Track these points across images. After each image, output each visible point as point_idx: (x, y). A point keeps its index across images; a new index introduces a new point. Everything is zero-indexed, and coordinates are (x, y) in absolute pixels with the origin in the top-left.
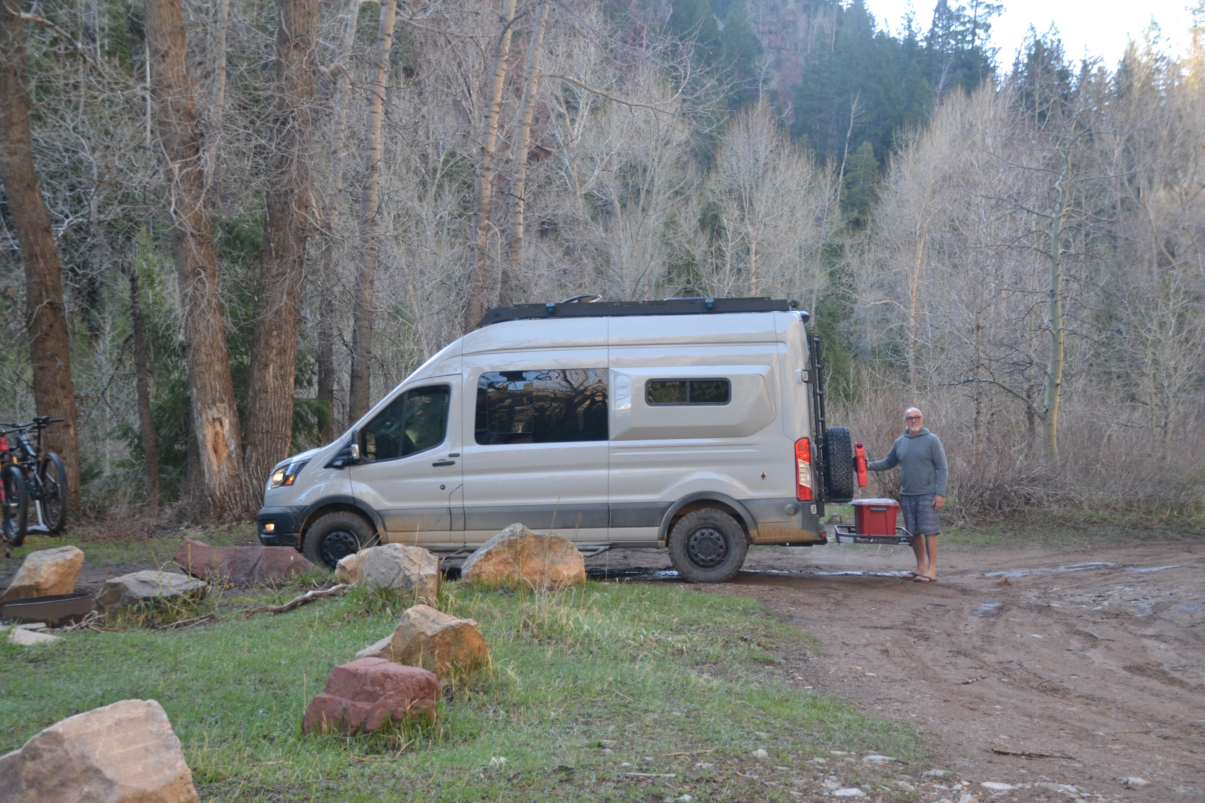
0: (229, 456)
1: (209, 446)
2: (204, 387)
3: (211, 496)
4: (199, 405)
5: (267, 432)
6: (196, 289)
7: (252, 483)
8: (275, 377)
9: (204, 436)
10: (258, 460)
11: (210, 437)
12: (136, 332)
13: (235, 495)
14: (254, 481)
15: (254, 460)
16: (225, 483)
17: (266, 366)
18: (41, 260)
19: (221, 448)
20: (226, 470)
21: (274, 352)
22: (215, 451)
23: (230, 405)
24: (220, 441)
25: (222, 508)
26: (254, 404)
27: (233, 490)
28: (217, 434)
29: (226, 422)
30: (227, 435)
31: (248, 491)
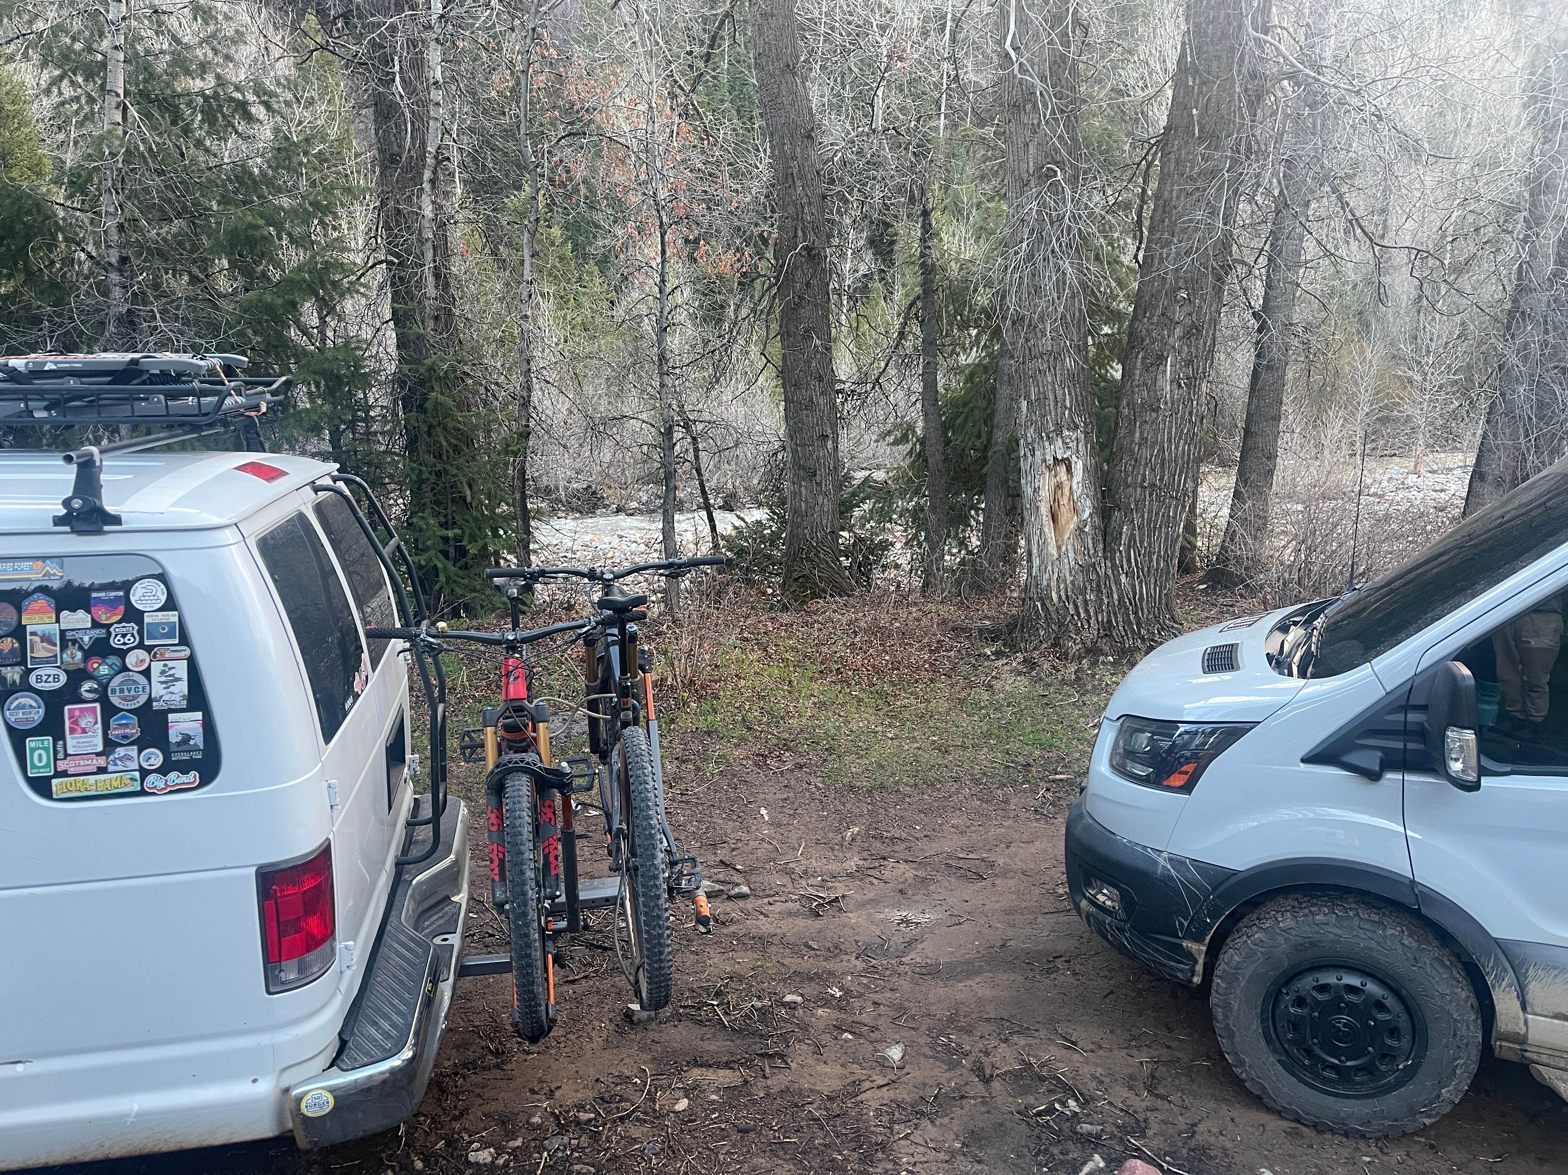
0: (1080, 530)
1: (1044, 509)
2: (1042, 398)
3: (1041, 599)
4: (1031, 433)
5: (1153, 485)
6: (1043, 205)
7: (1118, 582)
8: (1176, 381)
9: (1036, 490)
10: (1132, 537)
11: (1045, 493)
12: (924, 291)
13: (1086, 602)
14: (1123, 578)
15: (1124, 539)
16: (1069, 579)
17: (1161, 359)
18: (798, 183)
19: (1065, 513)
20: (1071, 555)
21: (1178, 331)
22: (1054, 518)
23: (1086, 434)
24: (1064, 501)
25: (1061, 625)
26: (1132, 433)
27: (1084, 593)
28: (1059, 486)
29: (1078, 467)
30: (1078, 489)
31: (1110, 596)
